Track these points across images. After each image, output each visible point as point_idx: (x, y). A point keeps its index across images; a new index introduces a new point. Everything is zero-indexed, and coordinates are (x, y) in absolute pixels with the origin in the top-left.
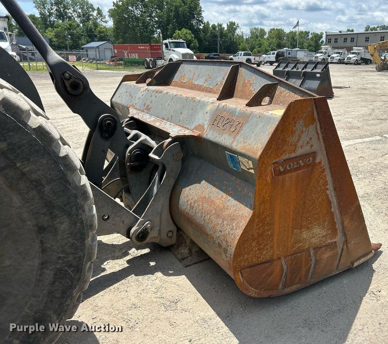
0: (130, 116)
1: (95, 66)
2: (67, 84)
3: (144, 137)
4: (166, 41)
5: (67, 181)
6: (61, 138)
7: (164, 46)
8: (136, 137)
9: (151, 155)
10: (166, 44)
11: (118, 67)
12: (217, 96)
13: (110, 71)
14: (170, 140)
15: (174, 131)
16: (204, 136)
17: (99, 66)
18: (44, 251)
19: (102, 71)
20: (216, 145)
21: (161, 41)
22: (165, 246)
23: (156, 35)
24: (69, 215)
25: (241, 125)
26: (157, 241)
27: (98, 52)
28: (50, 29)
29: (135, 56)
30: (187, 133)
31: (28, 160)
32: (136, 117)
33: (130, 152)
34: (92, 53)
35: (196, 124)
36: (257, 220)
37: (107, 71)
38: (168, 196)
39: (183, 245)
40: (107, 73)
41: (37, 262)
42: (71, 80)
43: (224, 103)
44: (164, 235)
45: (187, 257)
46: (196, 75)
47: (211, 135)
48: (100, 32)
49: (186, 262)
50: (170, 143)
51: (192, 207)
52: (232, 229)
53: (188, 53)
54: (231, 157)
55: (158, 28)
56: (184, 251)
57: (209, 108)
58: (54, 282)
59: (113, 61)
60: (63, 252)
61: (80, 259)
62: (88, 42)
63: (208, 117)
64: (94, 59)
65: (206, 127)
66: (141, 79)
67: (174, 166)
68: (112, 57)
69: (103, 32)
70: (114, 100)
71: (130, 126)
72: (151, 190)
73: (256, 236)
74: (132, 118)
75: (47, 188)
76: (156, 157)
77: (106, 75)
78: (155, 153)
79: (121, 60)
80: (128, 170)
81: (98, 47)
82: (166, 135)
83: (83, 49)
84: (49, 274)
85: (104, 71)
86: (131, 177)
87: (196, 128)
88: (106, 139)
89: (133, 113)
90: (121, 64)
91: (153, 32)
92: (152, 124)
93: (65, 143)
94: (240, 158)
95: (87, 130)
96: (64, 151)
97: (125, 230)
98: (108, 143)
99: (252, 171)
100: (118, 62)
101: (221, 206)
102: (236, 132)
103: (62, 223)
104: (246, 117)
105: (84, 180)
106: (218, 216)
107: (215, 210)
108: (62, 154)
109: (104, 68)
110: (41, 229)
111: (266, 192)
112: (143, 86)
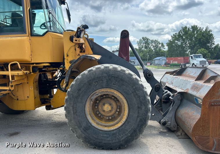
0: (166, 85)
1: (157, 67)
2: (147, 75)
3: (169, 92)
4: (192, 55)
5: (145, 97)
6: (145, 88)
7: (190, 58)
8: (166, 92)
9: (170, 97)
10: (192, 57)
11: (167, 67)
12: (195, 79)
13: (164, 69)
14: (177, 93)
15: (179, 90)
16: (188, 92)
17: (159, 67)
18: (138, 113)
19: (160, 69)
20: (191, 95)
21: (189, 55)
22: (172, 130)
23: (187, 53)
24: (145, 106)
25: (200, 88)
26: (169, 127)
27: (159, 62)
28: (141, 53)
29: (176, 62)
30: (183, 91)
31: (138, 91)
32: (168, 86)
33: (164, 96)
34: (156, 62)
35: (186, 88)
36: (202, 120)
37: (162, 69)
38: (175, 112)
39: (179, 131)
40: (162, 70)
41: (137, 115)
42: (149, 74)
43: (196, 82)
44: (172, 126)
45: (179, 136)
46: (191, 72)
47: (190, 92)
48: (161, 53)
49: (179, 137)
50: (177, 94)
51: (182, 116)
52: (193, 122)
53: (203, 61)
54: (196, 99)
55: (189, 49)
56: (179, 133)
57: (191, 83)
58: (139, 122)
59: (165, 65)
60: (142, 115)
61: (146, 118)
62: (156, 57)
63: (191, 86)
64: (157, 64)
65: (189, 89)
66: (171, 73)
67: (177, 102)
68: (165, 63)
69: (162, 53)
70: (161, 80)
71: (165, 89)
72: (169, 109)
73: (201, 125)
74: (166, 86)
75: (141, 98)
76: (172, 98)
77: (161, 71)
78: (171, 97)
79: (169, 64)
80: (162, 102)
81: (159, 59)
82: (176, 91)
83: (153, 60)
84: (139, 119)
85: (161, 69)
86: (163, 105)
87: (186, 90)
88: (157, 91)
89: (167, 85)
90: (169, 66)
91: (186, 51)
92: (172, 88)
93: (146, 89)
94: (198, 99)
95: (151, 88)
96: (145, 90)
97: (159, 121)
98: (157, 93)
99: (201, 103)
100: (168, 65)
101: (191, 115)
102: (198, 91)
103: (143, 107)
104: (202, 86)
105: (149, 98)
106: (189, 118)
107: (189, 116)
108: (145, 91)
109: (161, 68)
110: (138, 108)
111: (206, 111)
112: (172, 76)
